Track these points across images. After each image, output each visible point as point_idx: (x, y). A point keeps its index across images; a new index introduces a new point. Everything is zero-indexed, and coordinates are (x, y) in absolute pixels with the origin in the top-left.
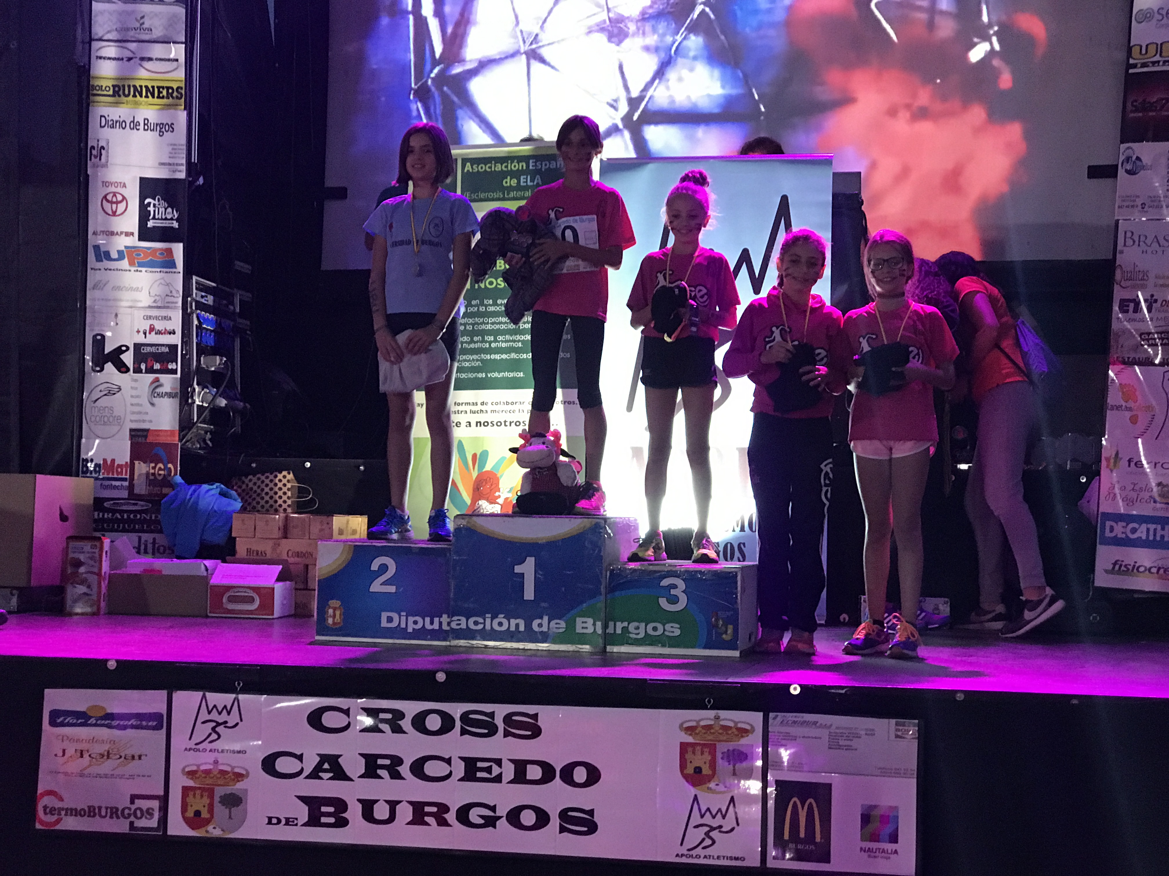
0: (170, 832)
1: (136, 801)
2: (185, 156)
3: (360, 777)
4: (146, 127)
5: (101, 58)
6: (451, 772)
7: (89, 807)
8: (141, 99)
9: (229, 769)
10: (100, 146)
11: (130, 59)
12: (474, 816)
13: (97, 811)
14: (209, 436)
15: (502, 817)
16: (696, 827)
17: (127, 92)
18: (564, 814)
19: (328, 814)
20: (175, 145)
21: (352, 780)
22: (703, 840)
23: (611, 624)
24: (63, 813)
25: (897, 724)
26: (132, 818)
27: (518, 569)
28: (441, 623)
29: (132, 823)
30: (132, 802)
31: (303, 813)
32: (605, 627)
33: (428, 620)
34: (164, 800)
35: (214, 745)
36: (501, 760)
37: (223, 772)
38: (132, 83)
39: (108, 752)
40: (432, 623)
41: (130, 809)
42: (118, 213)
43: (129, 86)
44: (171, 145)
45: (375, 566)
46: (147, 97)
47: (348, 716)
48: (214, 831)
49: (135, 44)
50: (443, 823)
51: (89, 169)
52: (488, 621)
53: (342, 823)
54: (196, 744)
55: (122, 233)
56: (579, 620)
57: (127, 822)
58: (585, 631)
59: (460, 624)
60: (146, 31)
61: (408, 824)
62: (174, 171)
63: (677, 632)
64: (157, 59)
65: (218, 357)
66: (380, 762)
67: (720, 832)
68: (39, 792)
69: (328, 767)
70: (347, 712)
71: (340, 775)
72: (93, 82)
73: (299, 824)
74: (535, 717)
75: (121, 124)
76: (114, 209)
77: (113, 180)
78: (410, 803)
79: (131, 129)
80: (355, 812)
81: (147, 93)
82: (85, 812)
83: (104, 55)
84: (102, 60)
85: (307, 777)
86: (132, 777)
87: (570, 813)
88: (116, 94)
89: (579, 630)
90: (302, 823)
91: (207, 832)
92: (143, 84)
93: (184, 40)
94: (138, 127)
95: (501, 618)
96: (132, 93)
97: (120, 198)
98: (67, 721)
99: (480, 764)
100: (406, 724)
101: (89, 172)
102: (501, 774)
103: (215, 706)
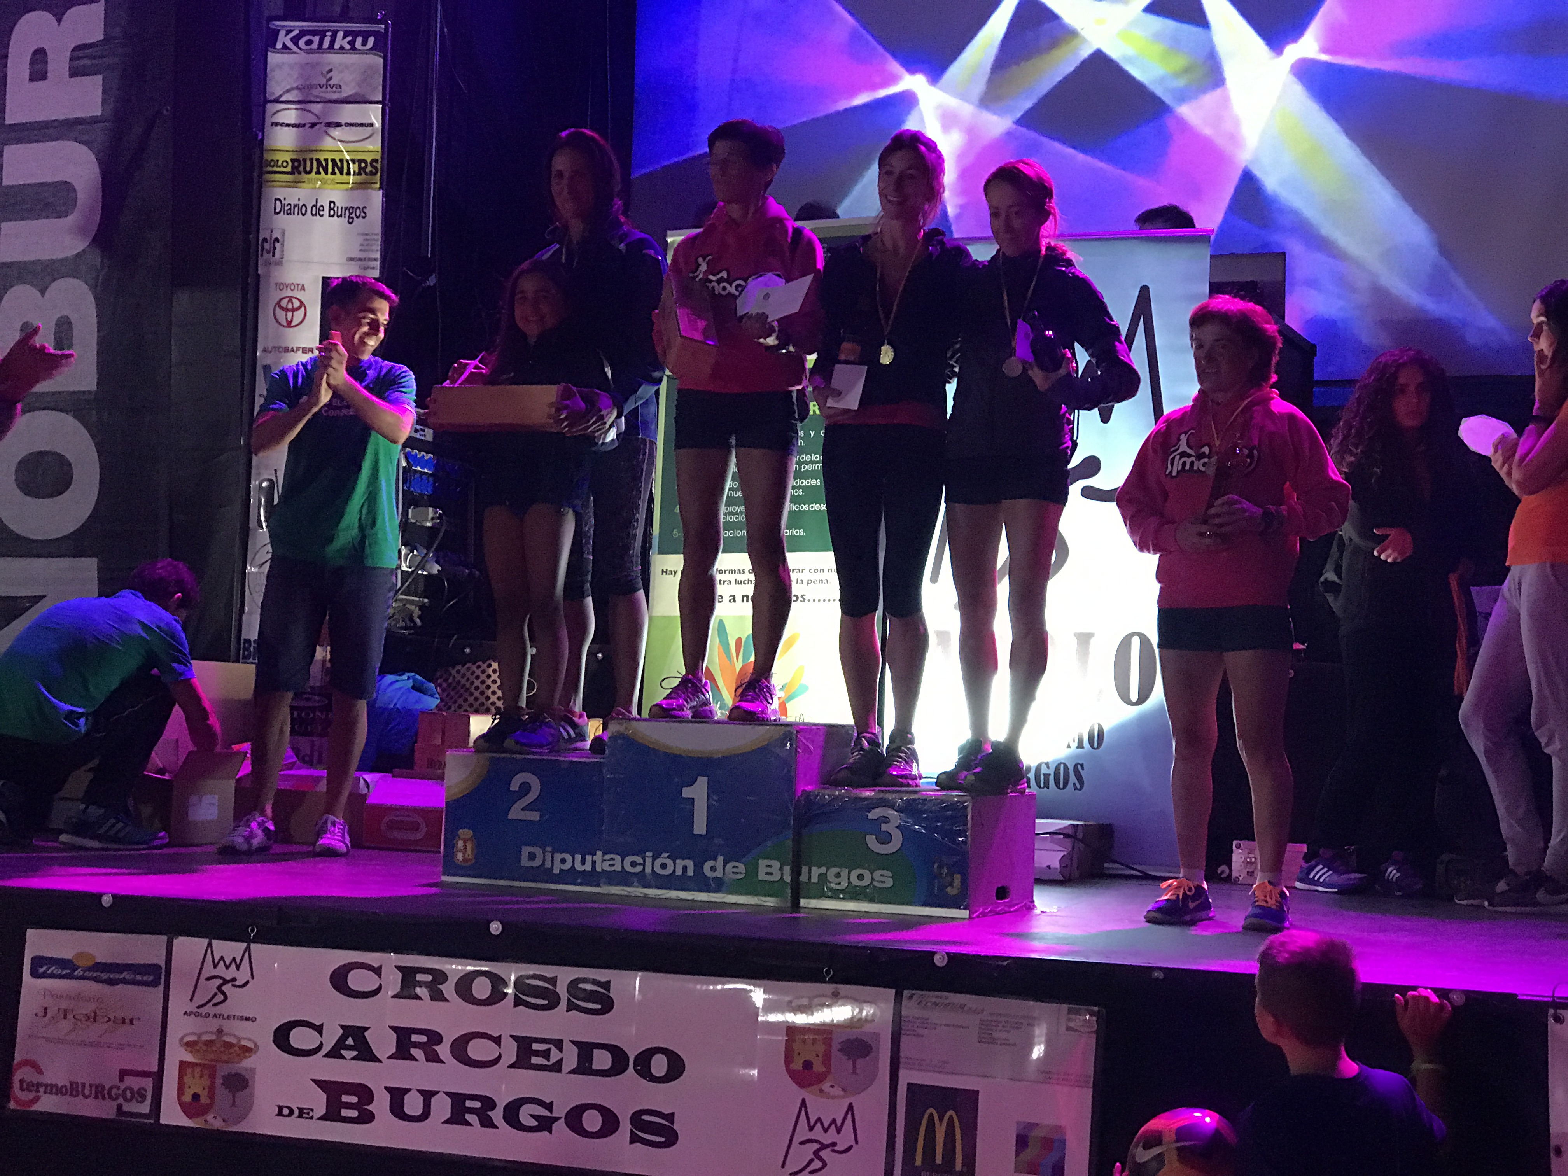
0: (162, 1121)
1: (126, 1078)
2: (379, 248)
3: (390, 1057)
4: (332, 213)
5: (277, 124)
6: (500, 1056)
7: (71, 1083)
8: (326, 176)
9: (234, 1041)
10: (274, 236)
11: (313, 125)
12: (525, 1115)
13: (80, 1089)
14: (417, 612)
15: (559, 1118)
16: (802, 1143)
17: (308, 169)
18: (636, 1119)
19: (349, 1106)
20: (367, 234)
21: (380, 1061)
22: (811, 1161)
23: (805, 869)
24: (42, 1089)
25: (1070, 1011)
26: (121, 1100)
27: (687, 793)
28: (594, 863)
29: (119, 1107)
30: (121, 1080)
31: (319, 1102)
32: (796, 873)
33: (578, 857)
34: (158, 1077)
35: (219, 1009)
36: (561, 1041)
37: (229, 1045)
38: (315, 156)
39: (95, 1013)
40: (583, 862)
41: (118, 1088)
42: (293, 324)
43: (311, 160)
44: (363, 234)
45: (515, 786)
46: (333, 173)
47: (379, 975)
48: (214, 1122)
49: (320, 106)
50: (487, 1122)
51: (259, 269)
52: (649, 861)
53: (366, 1118)
54: (199, 1007)
55: (298, 349)
56: (762, 863)
57: (114, 1104)
58: (769, 878)
59: (613, 865)
60: (334, 89)
61: (447, 1122)
62: (366, 268)
63: (889, 883)
64: (347, 125)
65: (431, 509)
66: (415, 1038)
67: (834, 1151)
68: (15, 1062)
69: (352, 1043)
70: (378, 971)
71: (366, 1054)
72: (268, 156)
73: (315, 1117)
74: (607, 985)
75: (300, 209)
76: (289, 319)
77: (289, 281)
78: (448, 1094)
79: (313, 215)
80: (381, 1104)
81: (333, 169)
82: (66, 1090)
83: (281, 122)
84: (279, 127)
85: (326, 1056)
86: (121, 1047)
87: (644, 1117)
88: (295, 170)
89: (762, 876)
90: (319, 1116)
91: (206, 1121)
92: (330, 156)
93: (381, 99)
94: (321, 213)
95: (664, 858)
96: (315, 170)
97: (297, 304)
98: (49, 972)
99: (535, 1046)
100: (448, 990)
101: (259, 272)
102: (561, 1059)
103: (222, 958)
